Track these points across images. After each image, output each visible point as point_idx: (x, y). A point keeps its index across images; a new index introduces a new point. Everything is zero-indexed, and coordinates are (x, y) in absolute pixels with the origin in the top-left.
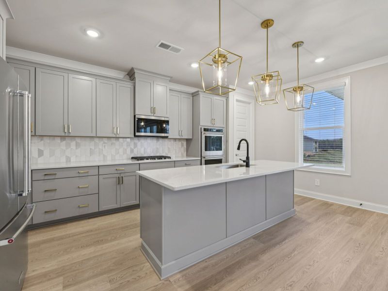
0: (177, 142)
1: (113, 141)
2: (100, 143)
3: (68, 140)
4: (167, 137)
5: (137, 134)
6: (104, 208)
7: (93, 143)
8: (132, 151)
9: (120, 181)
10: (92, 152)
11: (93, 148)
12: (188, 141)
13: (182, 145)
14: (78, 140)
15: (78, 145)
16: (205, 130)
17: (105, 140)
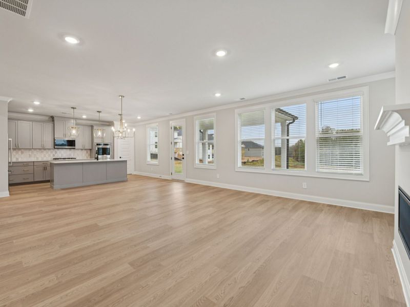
0: (83, 151)
1: (43, 150)
2: (35, 152)
3: (17, 150)
4: (74, 148)
5: (56, 147)
6: (36, 180)
7: (31, 151)
8: (54, 155)
9: (45, 169)
10: (30, 156)
11: (30, 154)
12: (90, 150)
13: (87, 152)
14: (22, 150)
15: (22, 153)
16: (97, 145)
17: (38, 150)
